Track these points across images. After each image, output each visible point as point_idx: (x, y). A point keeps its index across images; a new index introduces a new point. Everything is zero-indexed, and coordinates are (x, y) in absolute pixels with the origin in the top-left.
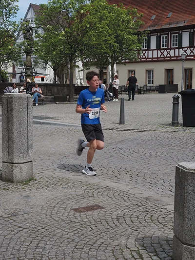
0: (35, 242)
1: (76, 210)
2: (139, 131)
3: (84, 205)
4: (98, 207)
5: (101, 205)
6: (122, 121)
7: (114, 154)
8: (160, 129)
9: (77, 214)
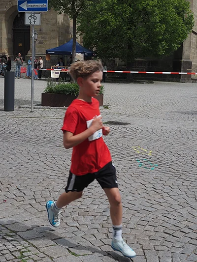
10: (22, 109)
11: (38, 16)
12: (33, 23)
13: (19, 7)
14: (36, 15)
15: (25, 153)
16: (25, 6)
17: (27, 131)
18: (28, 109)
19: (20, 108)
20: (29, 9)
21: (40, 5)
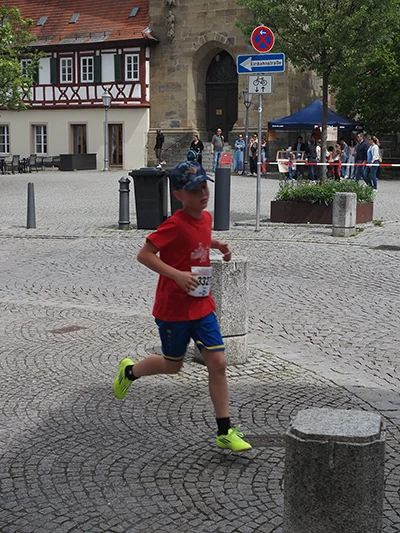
0: (30, 361)
1: (54, 332)
2: (69, 238)
3: (58, 327)
4: (79, 328)
5: (80, 325)
6: (31, 224)
7: (50, 272)
8: (100, 233)
9: (59, 335)
10: (241, 227)
11: (268, 79)
12: (260, 91)
13: (240, 66)
14: (265, 78)
15: (260, 285)
16: (248, 65)
17: (256, 259)
18: (250, 227)
19: (237, 225)
20: (254, 69)
21: (273, 63)
